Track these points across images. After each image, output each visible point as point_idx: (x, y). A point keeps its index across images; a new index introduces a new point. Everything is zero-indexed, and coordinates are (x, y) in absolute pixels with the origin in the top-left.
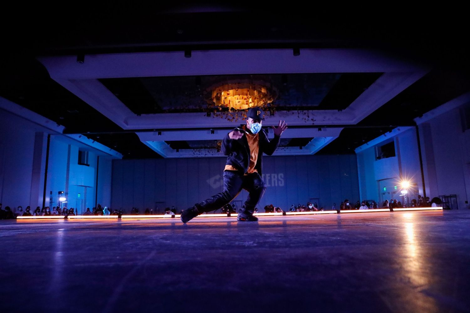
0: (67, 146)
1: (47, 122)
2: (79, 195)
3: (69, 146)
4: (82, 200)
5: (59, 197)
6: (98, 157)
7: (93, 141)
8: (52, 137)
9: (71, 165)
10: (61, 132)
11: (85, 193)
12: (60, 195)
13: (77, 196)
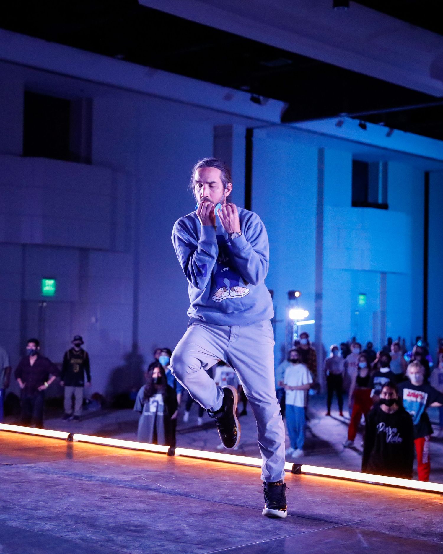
0: (314, 152)
1: (228, 98)
2: (362, 300)
3: (321, 152)
4: (375, 313)
5: (289, 306)
6: (427, 175)
7: (386, 130)
8: (258, 134)
9: (328, 211)
10: (276, 118)
11: (384, 293)
12: (292, 302)
13: (356, 301)
